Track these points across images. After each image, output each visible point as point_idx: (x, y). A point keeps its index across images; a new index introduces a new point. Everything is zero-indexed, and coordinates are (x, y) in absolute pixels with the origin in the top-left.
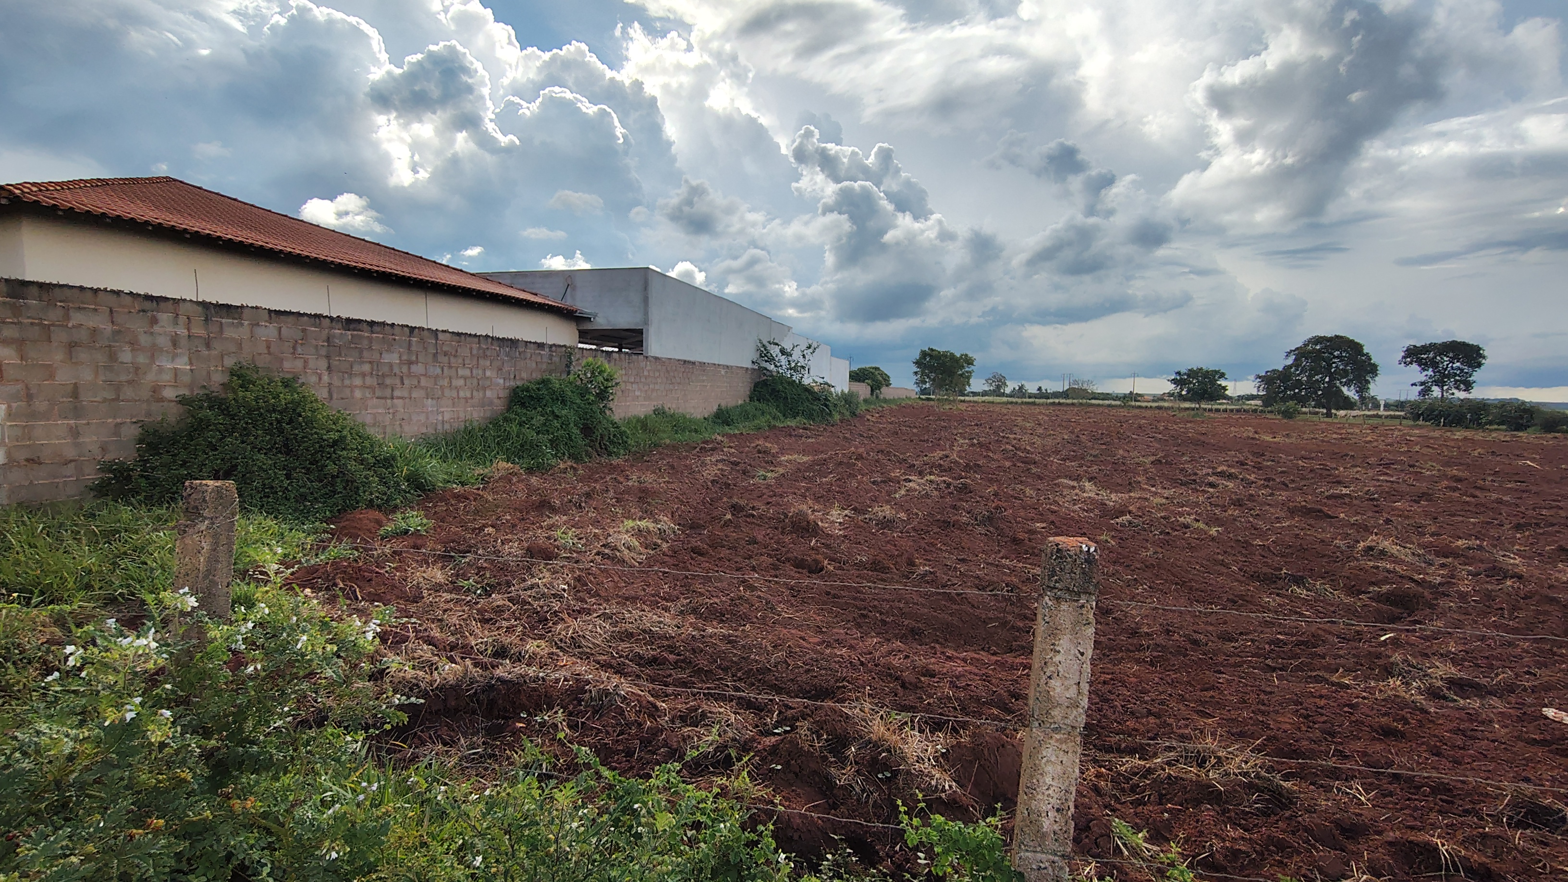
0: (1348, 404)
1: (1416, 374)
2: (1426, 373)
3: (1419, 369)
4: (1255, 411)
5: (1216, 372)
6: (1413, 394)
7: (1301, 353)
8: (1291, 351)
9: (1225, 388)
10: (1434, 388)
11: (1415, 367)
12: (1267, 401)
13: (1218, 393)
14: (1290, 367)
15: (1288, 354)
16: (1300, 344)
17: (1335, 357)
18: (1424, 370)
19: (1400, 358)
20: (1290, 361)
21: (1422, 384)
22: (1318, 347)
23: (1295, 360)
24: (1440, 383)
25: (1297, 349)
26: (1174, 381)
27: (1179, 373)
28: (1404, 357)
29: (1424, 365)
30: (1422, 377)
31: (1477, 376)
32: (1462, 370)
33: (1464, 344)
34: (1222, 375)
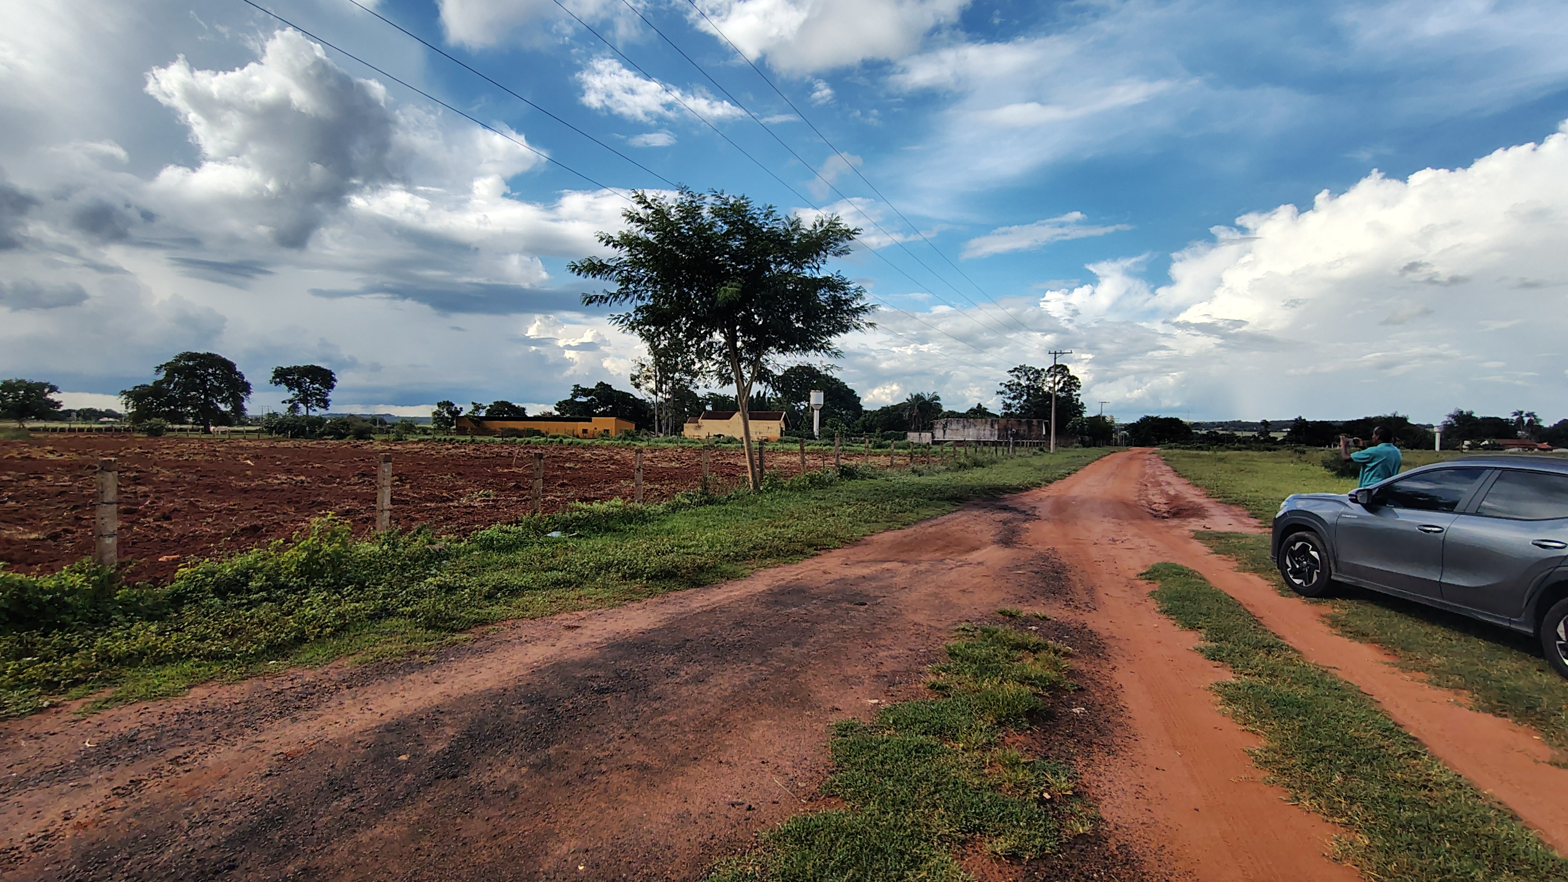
2: (292, 392)
3: (287, 388)
4: (124, 429)
7: (172, 369)
8: (162, 366)
10: (301, 405)
11: (283, 386)
14: (161, 382)
15: (159, 369)
16: (171, 359)
17: (210, 374)
18: (290, 389)
19: (271, 378)
20: (162, 376)
21: (290, 401)
22: (191, 363)
23: (166, 375)
24: (305, 401)
25: (168, 364)
28: (274, 378)
29: (290, 385)
30: (290, 396)
31: (332, 395)
32: (320, 390)
33: (319, 369)
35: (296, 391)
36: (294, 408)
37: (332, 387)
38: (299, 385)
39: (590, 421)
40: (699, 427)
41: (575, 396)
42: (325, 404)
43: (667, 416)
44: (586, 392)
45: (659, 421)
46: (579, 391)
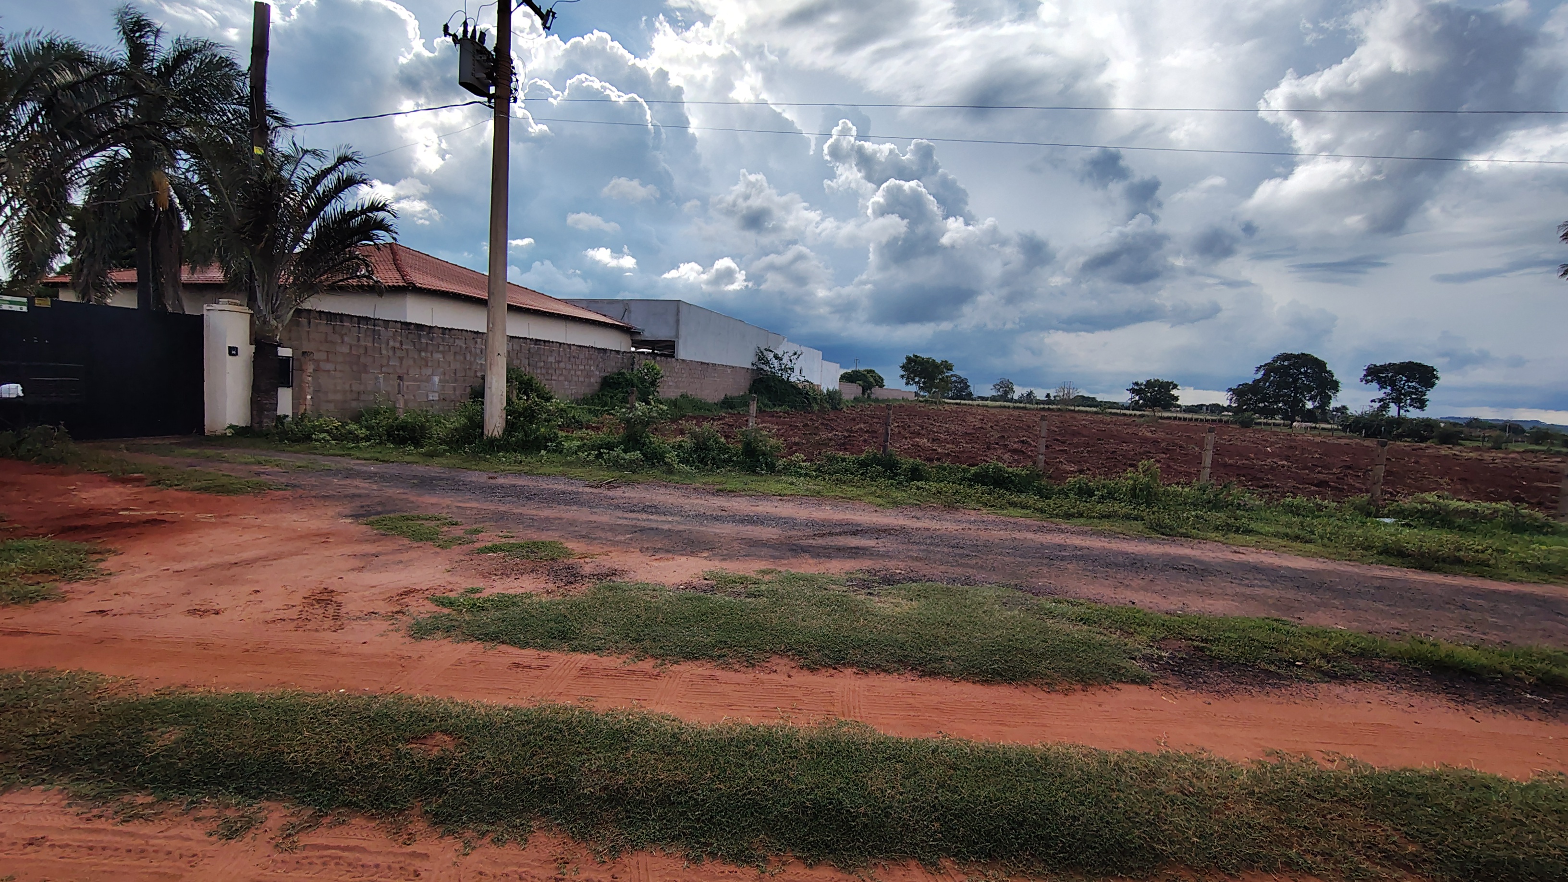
0: (1309, 417)
2: (1384, 390)
3: (1378, 386)
5: (1168, 384)
6: (1371, 409)
7: (1269, 369)
8: (1261, 366)
9: (1177, 399)
10: (1392, 405)
11: (1375, 385)
13: (1169, 401)
14: (1259, 381)
15: (1258, 369)
16: (1269, 361)
17: (1301, 373)
18: (1382, 387)
19: (1362, 376)
21: (1380, 400)
22: (1286, 363)
23: (1264, 375)
24: (1397, 401)
25: (1266, 365)
26: (1133, 391)
28: (1365, 376)
29: (1382, 384)
30: (1381, 394)
32: (1417, 389)
34: (1175, 387)
35: (1388, 390)
36: (1384, 407)
37: (1432, 385)
38: (1392, 384)
42: (1421, 404)
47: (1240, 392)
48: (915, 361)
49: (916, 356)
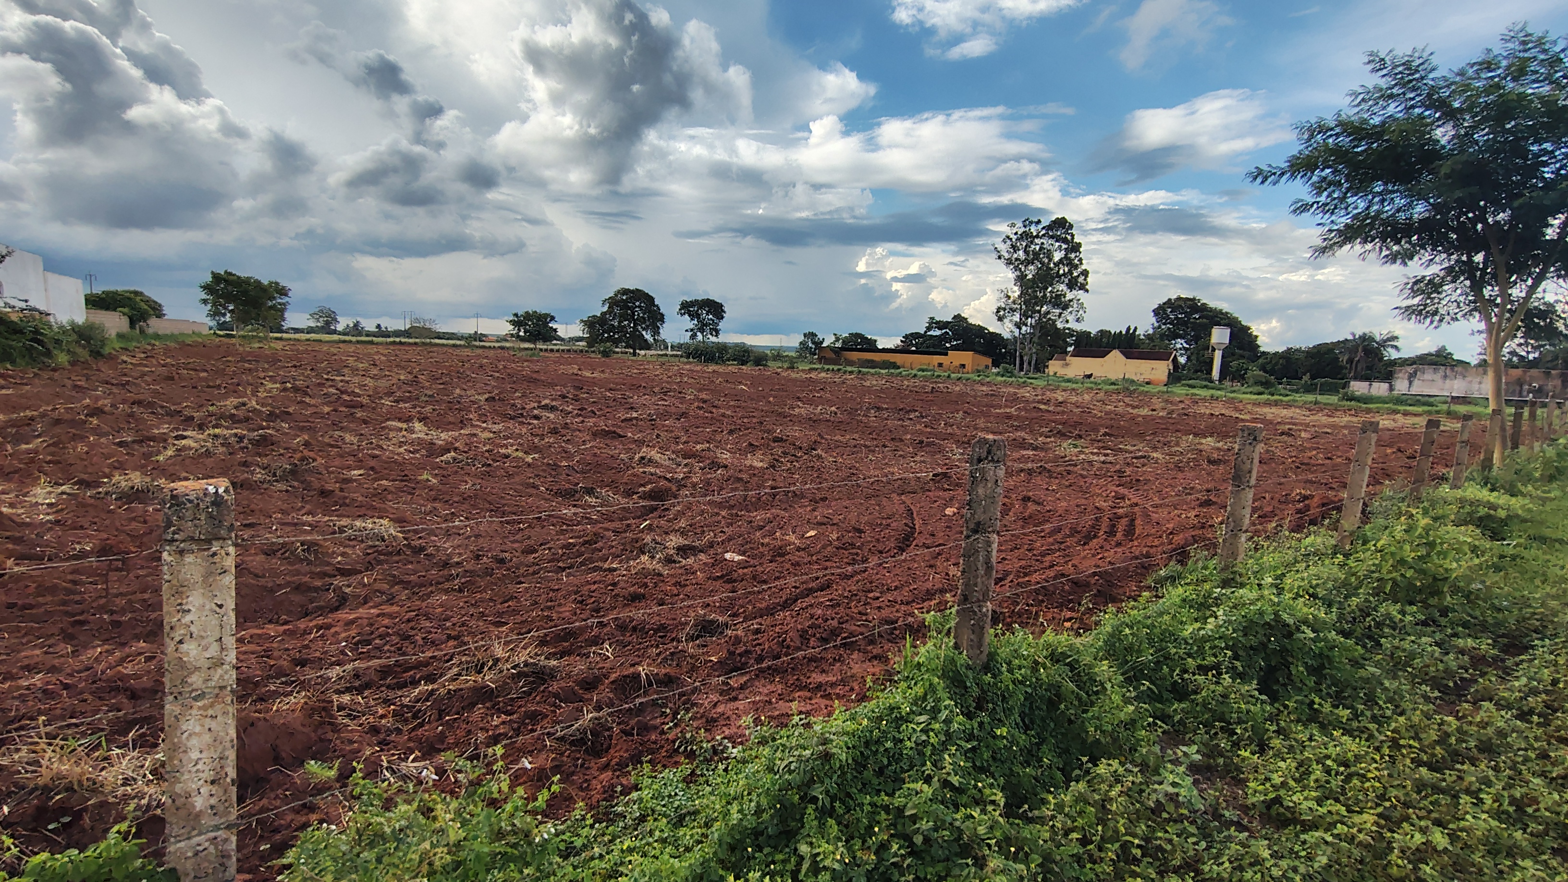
0: (647, 346)
1: (688, 323)
2: (693, 322)
3: (689, 318)
4: (581, 351)
5: (547, 315)
6: (686, 338)
7: (613, 302)
8: (606, 300)
9: (555, 330)
10: (698, 334)
11: (687, 317)
12: (592, 341)
13: (549, 335)
14: (606, 313)
15: (604, 302)
16: (612, 295)
17: (636, 306)
18: (692, 319)
19: (678, 310)
20: (605, 309)
21: (692, 330)
22: (624, 298)
23: (609, 307)
24: (702, 330)
25: (610, 298)
26: (512, 322)
27: (516, 315)
28: (680, 310)
29: (692, 316)
30: (691, 325)
31: (722, 325)
32: (713, 321)
33: (714, 302)
34: (553, 318)
35: (696, 322)
36: (694, 336)
37: (722, 318)
38: (698, 316)
39: (946, 354)
40: (1067, 365)
41: (929, 329)
42: (717, 333)
43: (1030, 351)
44: (941, 325)
45: (1021, 357)
46: (934, 323)
47: (591, 324)
48: (225, 281)
49: (230, 274)
